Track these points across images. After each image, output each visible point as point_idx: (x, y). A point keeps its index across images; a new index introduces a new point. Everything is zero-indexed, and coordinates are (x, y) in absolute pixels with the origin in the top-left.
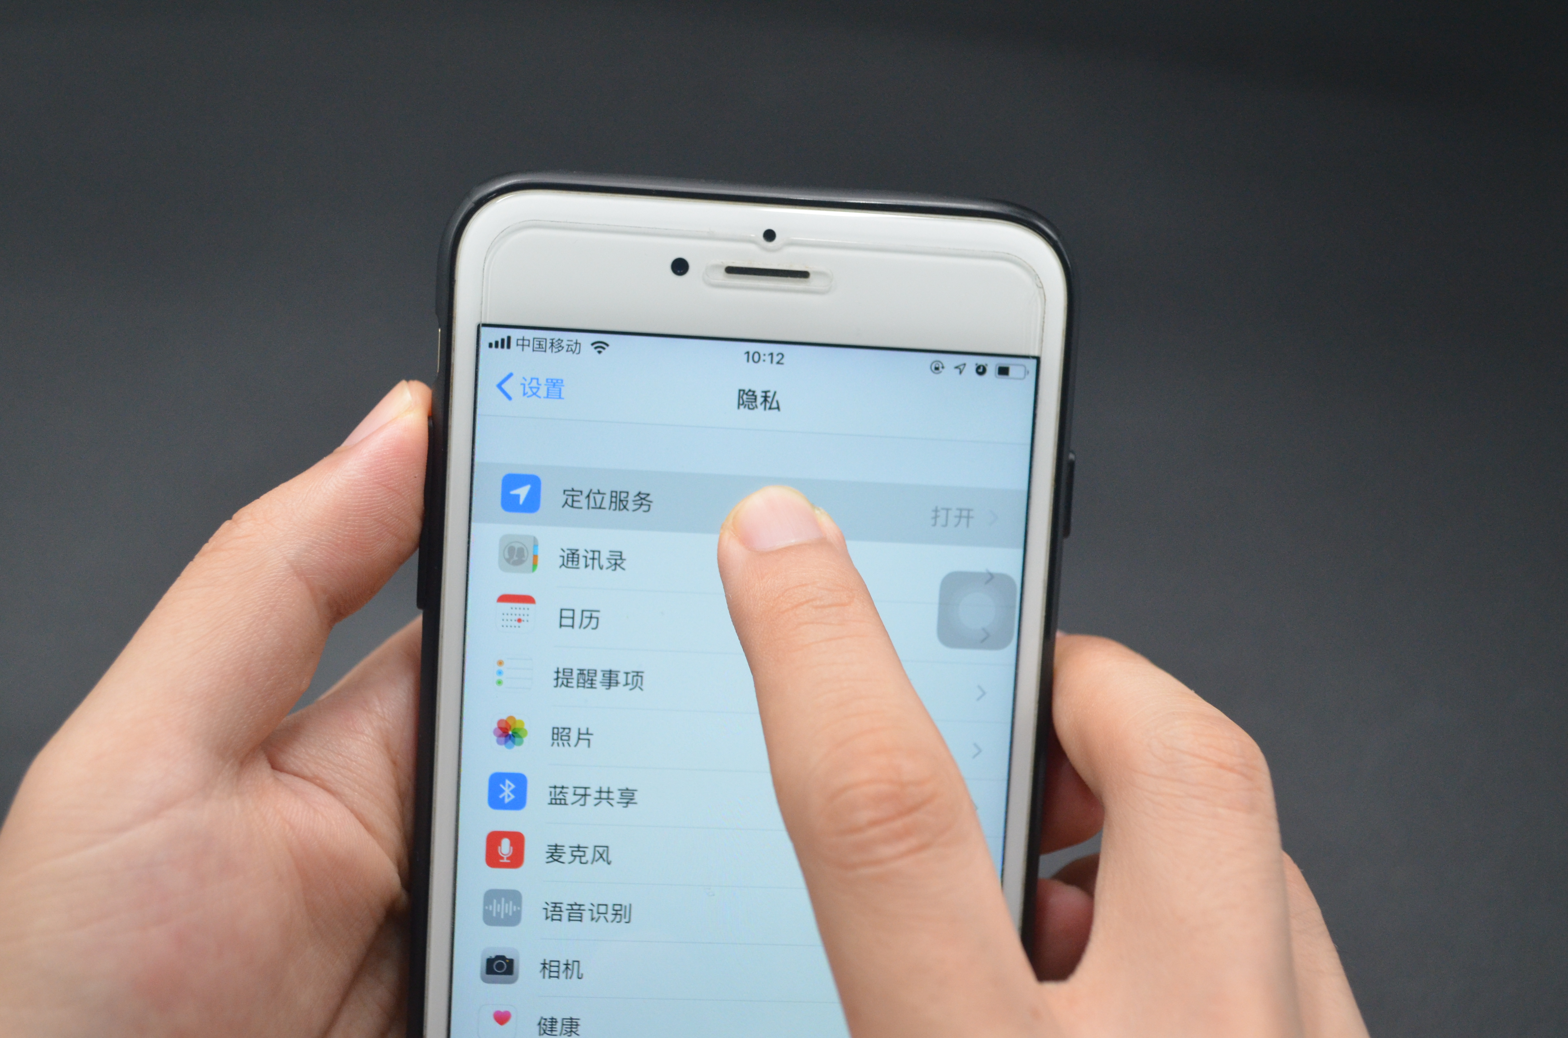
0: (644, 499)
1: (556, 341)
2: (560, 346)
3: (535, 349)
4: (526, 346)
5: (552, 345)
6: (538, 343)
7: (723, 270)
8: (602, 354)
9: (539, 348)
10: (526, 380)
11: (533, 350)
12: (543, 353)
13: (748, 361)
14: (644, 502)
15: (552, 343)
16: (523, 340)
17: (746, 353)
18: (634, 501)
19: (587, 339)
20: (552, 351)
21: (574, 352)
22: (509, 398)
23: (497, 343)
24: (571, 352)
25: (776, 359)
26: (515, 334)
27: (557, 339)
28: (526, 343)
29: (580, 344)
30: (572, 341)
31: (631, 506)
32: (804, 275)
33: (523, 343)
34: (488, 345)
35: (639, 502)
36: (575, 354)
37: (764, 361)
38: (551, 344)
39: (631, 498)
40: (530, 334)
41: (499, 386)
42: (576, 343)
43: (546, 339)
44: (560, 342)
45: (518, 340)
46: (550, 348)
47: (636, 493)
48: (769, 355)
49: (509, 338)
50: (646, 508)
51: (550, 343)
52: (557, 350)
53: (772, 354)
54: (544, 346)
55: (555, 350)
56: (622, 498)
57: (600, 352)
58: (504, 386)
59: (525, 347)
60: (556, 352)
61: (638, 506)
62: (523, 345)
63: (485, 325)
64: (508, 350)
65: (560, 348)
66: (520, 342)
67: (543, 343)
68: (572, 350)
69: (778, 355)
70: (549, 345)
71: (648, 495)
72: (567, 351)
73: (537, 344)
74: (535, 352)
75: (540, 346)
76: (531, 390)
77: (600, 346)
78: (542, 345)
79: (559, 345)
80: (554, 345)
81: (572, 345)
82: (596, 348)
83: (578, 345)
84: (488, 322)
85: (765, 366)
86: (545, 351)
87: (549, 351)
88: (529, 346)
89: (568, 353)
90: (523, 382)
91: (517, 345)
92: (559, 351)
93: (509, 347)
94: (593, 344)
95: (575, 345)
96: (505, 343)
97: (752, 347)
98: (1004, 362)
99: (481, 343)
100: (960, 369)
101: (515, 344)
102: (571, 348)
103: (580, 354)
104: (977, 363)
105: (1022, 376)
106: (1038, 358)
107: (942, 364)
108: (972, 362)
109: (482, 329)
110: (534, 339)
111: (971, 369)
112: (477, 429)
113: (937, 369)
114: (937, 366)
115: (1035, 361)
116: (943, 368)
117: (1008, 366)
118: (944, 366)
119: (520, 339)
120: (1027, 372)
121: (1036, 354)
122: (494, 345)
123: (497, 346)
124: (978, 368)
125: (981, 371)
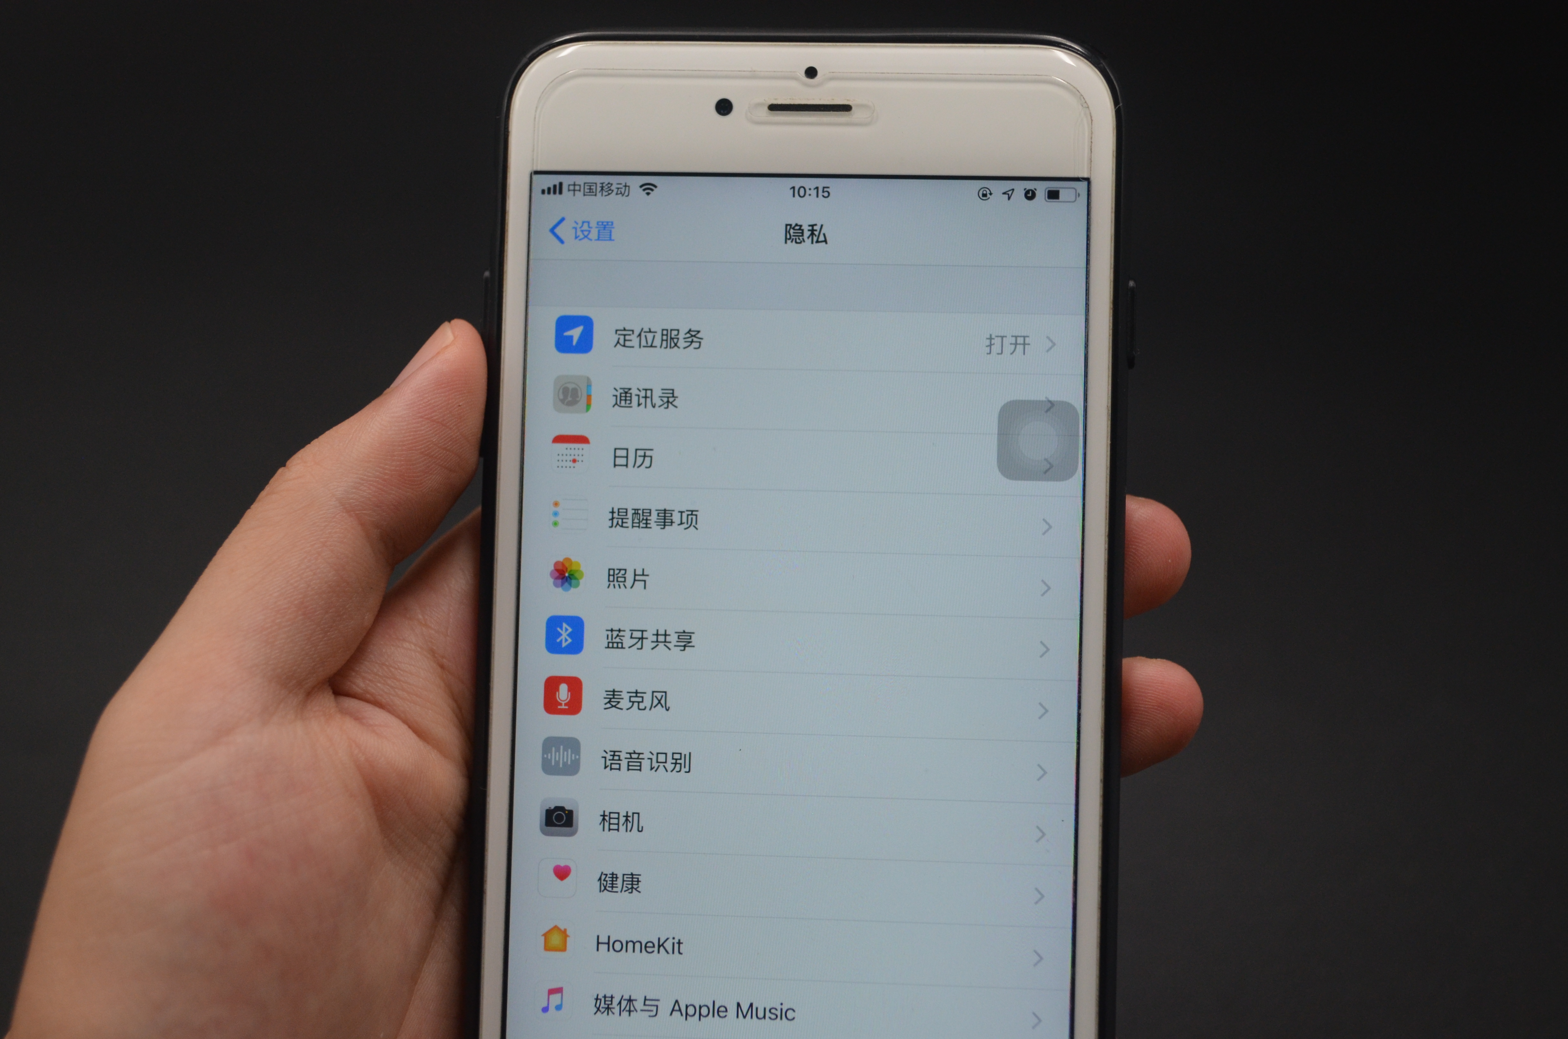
0: (694, 336)
1: (606, 185)
3: (586, 194)
4: (577, 190)
5: (602, 189)
6: (589, 187)
7: (766, 108)
8: (650, 195)
9: (590, 192)
10: (577, 224)
11: (584, 195)
12: (594, 197)
13: (794, 196)
14: (695, 339)
15: (602, 187)
16: (574, 185)
17: (791, 189)
18: (685, 338)
19: (635, 182)
20: (602, 195)
22: (562, 242)
23: (549, 189)
24: (621, 195)
25: (821, 192)
26: (567, 180)
27: (607, 183)
28: (577, 188)
29: (629, 186)
30: (621, 184)
31: (682, 343)
32: (846, 108)
33: (574, 188)
35: (690, 340)
36: (624, 196)
37: (810, 195)
39: (681, 336)
40: (581, 180)
41: (552, 231)
42: (626, 186)
43: (596, 183)
44: (609, 185)
45: (569, 185)
46: (600, 192)
47: (687, 330)
48: (814, 189)
49: (561, 184)
50: (697, 345)
51: (600, 187)
52: (607, 194)
53: (817, 188)
54: (594, 190)
55: (605, 193)
56: (673, 336)
57: (648, 194)
58: (557, 231)
59: (576, 192)
60: (606, 196)
61: (689, 344)
62: (574, 190)
63: (537, 173)
64: (560, 196)
65: (610, 192)
66: (572, 188)
67: (594, 187)
68: (621, 193)
69: (823, 188)
70: (599, 189)
71: (698, 332)
72: (617, 194)
73: (588, 189)
74: (586, 197)
75: (590, 191)
76: (582, 233)
77: (648, 188)
78: (593, 189)
79: (609, 189)
80: (604, 188)
81: (621, 188)
82: (644, 190)
83: (627, 188)
84: (539, 168)
85: (811, 200)
86: (596, 195)
87: (599, 194)
88: (580, 190)
89: (618, 196)
90: (575, 225)
91: (569, 190)
92: (609, 194)
93: (561, 193)
94: (641, 186)
95: (624, 188)
96: (558, 189)
97: (798, 182)
98: (1054, 185)
99: (533, 191)
100: (1008, 194)
101: (567, 189)
102: (621, 191)
103: (629, 196)
104: (1025, 187)
105: (1073, 199)
106: (1088, 180)
107: (990, 191)
108: (1020, 187)
109: (535, 177)
110: (585, 183)
111: (1019, 194)
112: (530, 273)
113: (985, 195)
114: (985, 192)
115: (1086, 183)
116: (991, 194)
117: (1058, 189)
118: (992, 192)
119: (572, 185)
120: (1077, 194)
121: (1085, 175)
122: (546, 191)
123: (549, 193)
124: (1027, 192)
125: (1030, 195)
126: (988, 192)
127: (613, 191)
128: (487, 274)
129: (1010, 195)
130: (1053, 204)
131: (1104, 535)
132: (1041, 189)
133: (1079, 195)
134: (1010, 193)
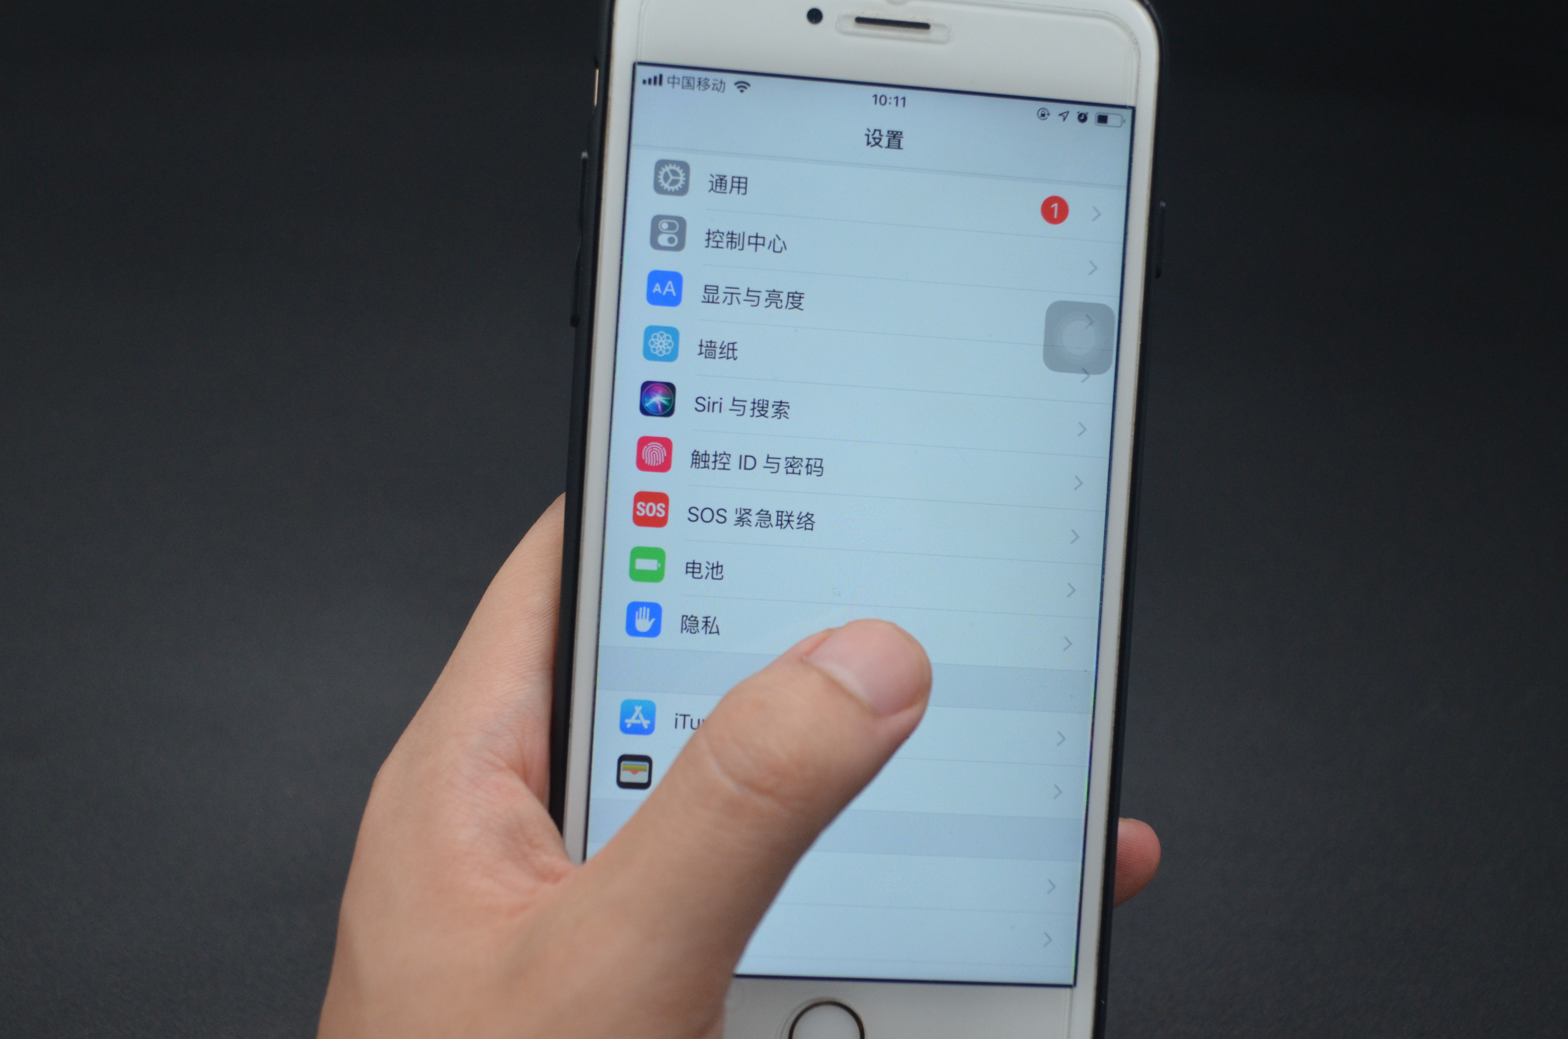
1: (704, 80)
2: (707, 85)
3: (684, 86)
4: (676, 83)
7: (853, 20)
8: (744, 93)
9: (688, 86)
11: (682, 88)
12: (690, 91)
15: (700, 82)
16: (674, 78)
17: (874, 96)
19: (732, 80)
20: (699, 89)
21: (718, 90)
23: (650, 80)
25: (901, 102)
26: (667, 73)
27: (704, 78)
28: (676, 81)
29: (724, 83)
30: (717, 80)
32: (925, 26)
33: (673, 81)
36: (720, 92)
37: (890, 103)
38: (698, 83)
40: (680, 73)
42: (721, 82)
43: (695, 77)
44: (706, 81)
45: (669, 78)
46: (697, 86)
48: (895, 98)
49: (661, 76)
51: (698, 81)
52: (703, 88)
53: (897, 98)
55: (702, 88)
57: (742, 91)
59: (675, 85)
62: (673, 83)
63: (641, 63)
64: (660, 87)
65: (707, 87)
66: (671, 80)
67: (692, 82)
68: (717, 88)
69: (902, 98)
70: (696, 83)
72: (713, 89)
73: (686, 82)
75: (688, 84)
77: (742, 86)
78: (690, 83)
80: (701, 83)
81: (718, 83)
82: (739, 87)
83: (723, 85)
84: (644, 61)
85: (891, 106)
86: (693, 89)
87: (696, 89)
88: (678, 84)
89: (714, 91)
91: (669, 82)
92: (706, 89)
93: (661, 83)
94: (736, 84)
95: (720, 84)
96: (658, 81)
97: (880, 91)
98: (1103, 111)
99: (636, 78)
100: (1064, 116)
101: (667, 82)
103: (724, 90)
104: (1079, 111)
105: (1119, 124)
106: (1134, 108)
107: (1048, 109)
108: (1075, 109)
109: (638, 67)
110: (684, 77)
111: (1072, 118)
113: (1043, 115)
114: (1043, 113)
115: (1131, 111)
116: (1048, 114)
117: (1107, 114)
119: (671, 77)
120: (1123, 119)
121: (1132, 104)
122: (648, 81)
123: (651, 83)
124: (1080, 115)
125: (1083, 118)
126: (1046, 113)
127: (709, 86)
128: (584, 155)
130: (1102, 127)
132: (1093, 113)
133: (1124, 121)
134: (1065, 114)
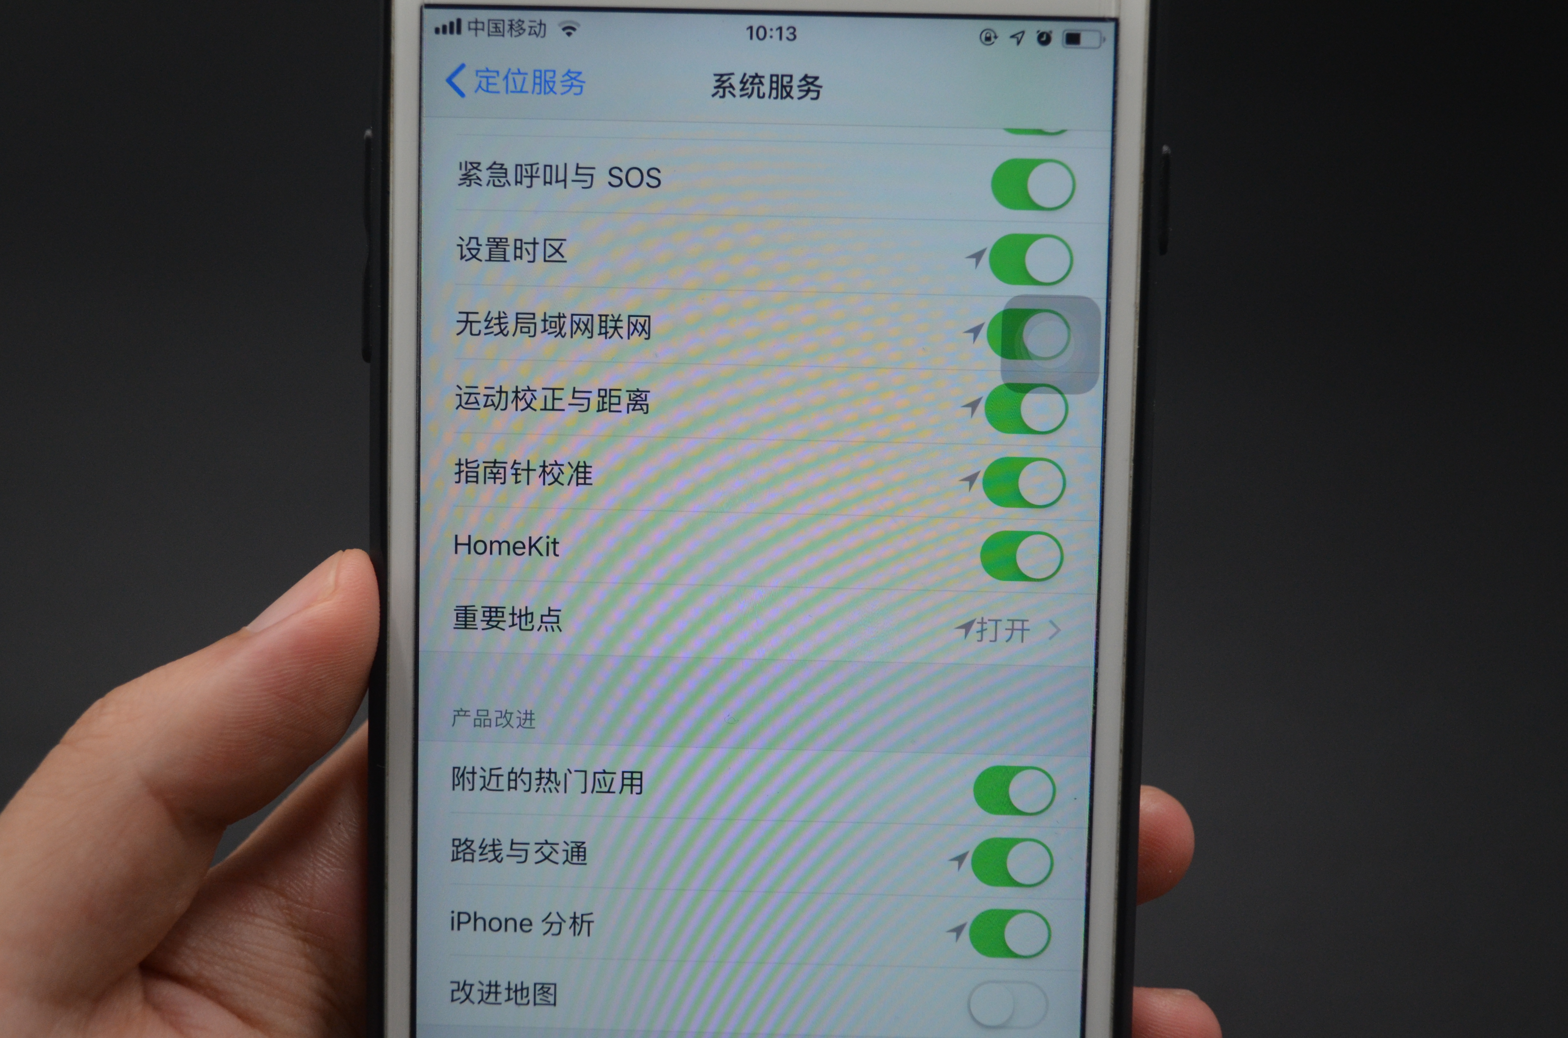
1: (516, 23)
2: (522, 29)
3: (490, 33)
4: (480, 29)
5: (511, 28)
6: (494, 26)
8: (572, 36)
9: (496, 31)
10: (480, 70)
11: (489, 35)
12: (502, 37)
13: (751, 38)
15: (511, 26)
16: (476, 22)
17: (748, 29)
19: (553, 20)
20: (512, 35)
21: (537, 36)
22: (462, 94)
23: (444, 27)
24: (535, 35)
25: (786, 33)
26: (467, 16)
27: (516, 19)
28: (480, 26)
29: (545, 25)
30: (535, 21)
33: (476, 26)
34: (433, 31)
36: (539, 37)
37: (771, 37)
38: (509, 27)
40: (484, 16)
41: (449, 81)
42: (541, 24)
43: (503, 21)
44: (520, 23)
45: (469, 22)
46: (508, 31)
48: (777, 29)
49: (459, 21)
51: (509, 25)
52: (517, 33)
53: (780, 28)
54: (501, 30)
55: (514, 33)
57: (569, 34)
58: (455, 80)
59: (479, 32)
62: (476, 29)
63: (429, 6)
64: (459, 36)
65: (521, 31)
66: (473, 26)
67: (500, 26)
68: (535, 33)
69: (788, 29)
70: (507, 27)
72: (530, 34)
73: (493, 27)
74: (491, 37)
75: (497, 30)
76: (487, 83)
77: (569, 27)
78: (499, 28)
79: (520, 28)
80: (514, 27)
81: (535, 27)
82: (564, 30)
83: (543, 27)
84: (432, 2)
85: (772, 42)
86: (503, 36)
87: (507, 35)
88: (483, 30)
89: (531, 36)
90: (477, 73)
91: (470, 29)
92: (520, 34)
93: (459, 32)
94: (560, 25)
95: (538, 26)
96: (455, 28)
97: (757, 21)
98: (1073, 27)
99: (425, 29)
100: (1018, 38)
101: (467, 28)
102: (535, 31)
103: (546, 37)
104: (1038, 29)
105: (1097, 45)
106: (1116, 21)
107: (995, 33)
108: (1032, 29)
109: (426, 11)
110: (489, 20)
111: (1031, 38)
112: (424, 135)
113: (988, 39)
114: (988, 35)
115: (1112, 25)
116: (996, 37)
117: (1078, 32)
118: (997, 35)
119: (473, 22)
120: (1103, 39)
121: (1113, 14)
122: (441, 30)
123: (444, 32)
124: (1041, 36)
125: (1044, 39)
126: (993, 35)
127: (524, 30)
128: (369, 133)
129: (1019, 39)
130: (1073, 50)
131: (1128, 460)
132: (1058, 31)
133: (1105, 40)
134: (1020, 36)
